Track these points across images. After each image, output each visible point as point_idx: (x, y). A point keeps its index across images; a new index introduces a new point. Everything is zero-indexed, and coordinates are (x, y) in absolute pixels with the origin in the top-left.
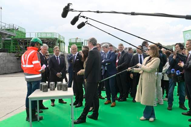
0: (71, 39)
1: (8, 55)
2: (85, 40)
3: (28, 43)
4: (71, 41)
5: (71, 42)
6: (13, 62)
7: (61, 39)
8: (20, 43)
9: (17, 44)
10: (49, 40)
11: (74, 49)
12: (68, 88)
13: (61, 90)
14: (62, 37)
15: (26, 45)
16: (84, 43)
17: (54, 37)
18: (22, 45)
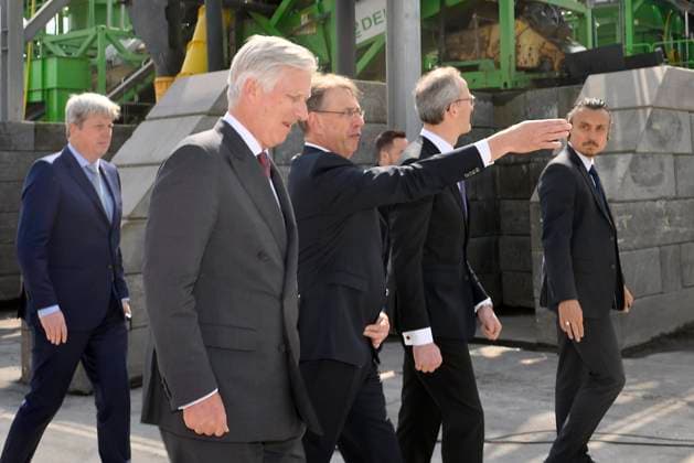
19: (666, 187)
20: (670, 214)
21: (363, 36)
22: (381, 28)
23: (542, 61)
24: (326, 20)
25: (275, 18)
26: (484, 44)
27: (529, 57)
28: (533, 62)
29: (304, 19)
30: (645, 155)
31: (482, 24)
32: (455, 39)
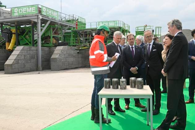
0: (138, 27)
1: (69, 49)
2: (156, 28)
3: (89, 34)
4: (138, 29)
5: (139, 31)
6: (74, 56)
7: (125, 29)
8: (80, 35)
9: (77, 36)
10: (112, 30)
11: (148, 37)
12: (144, 86)
13: (135, 87)
14: (127, 26)
15: (87, 37)
16: (155, 31)
17: (118, 26)
18: (83, 37)
19: (63, 57)
20: (63, 59)
21: (35, 39)
22: (37, 38)
23: (56, 43)
24: (30, 37)
25: (24, 35)
26: (49, 41)
27: (54, 43)
28: (55, 43)
29: (27, 36)
30: (61, 54)
31: (49, 38)
32: (46, 40)
